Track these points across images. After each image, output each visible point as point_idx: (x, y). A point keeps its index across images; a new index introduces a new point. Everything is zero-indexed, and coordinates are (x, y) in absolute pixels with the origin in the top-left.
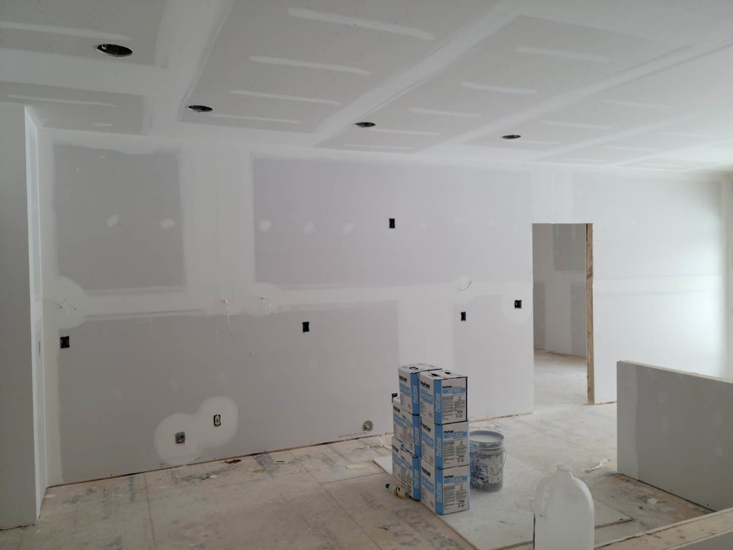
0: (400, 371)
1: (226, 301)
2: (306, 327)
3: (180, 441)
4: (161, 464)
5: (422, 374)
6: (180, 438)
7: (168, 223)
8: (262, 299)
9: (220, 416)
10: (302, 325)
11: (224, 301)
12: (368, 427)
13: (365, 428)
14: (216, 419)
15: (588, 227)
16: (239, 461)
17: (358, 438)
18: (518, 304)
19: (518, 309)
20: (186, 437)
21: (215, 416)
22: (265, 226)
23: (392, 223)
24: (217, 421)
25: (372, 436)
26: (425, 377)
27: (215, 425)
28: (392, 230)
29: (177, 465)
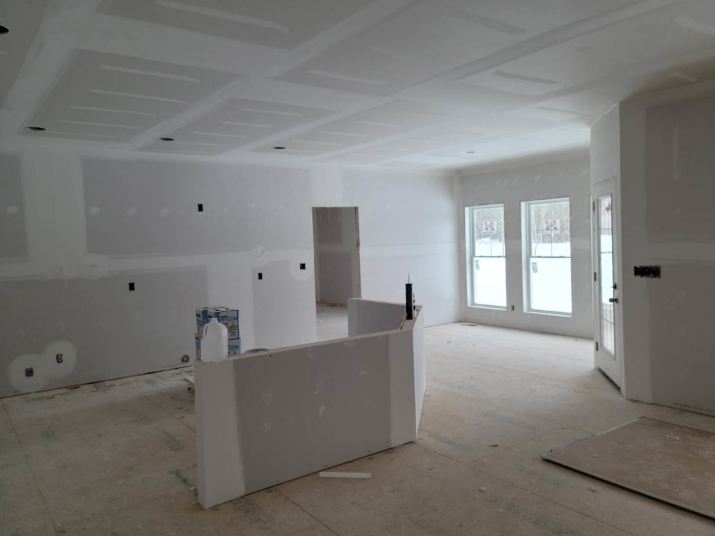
0: (197, 311)
1: (64, 268)
2: (132, 287)
3: (29, 374)
4: (15, 392)
5: (209, 310)
6: (30, 373)
7: (13, 209)
8: (94, 266)
9: (61, 355)
10: (128, 286)
11: (62, 269)
12: (185, 359)
13: (183, 361)
14: (59, 358)
15: (356, 209)
16: (79, 387)
17: (177, 368)
18: (303, 266)
19: (303, 270)
20: (34, 372)
21: (58, 355)
22: (95, 210)
23: (200, 208)
24: (59, 359)
25: (188, 366)
26: (210, 312)
27: (58, 362)
28: (201, 212)
29: (27, 392)
